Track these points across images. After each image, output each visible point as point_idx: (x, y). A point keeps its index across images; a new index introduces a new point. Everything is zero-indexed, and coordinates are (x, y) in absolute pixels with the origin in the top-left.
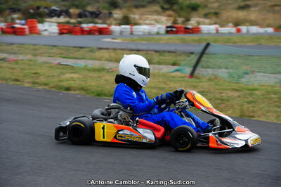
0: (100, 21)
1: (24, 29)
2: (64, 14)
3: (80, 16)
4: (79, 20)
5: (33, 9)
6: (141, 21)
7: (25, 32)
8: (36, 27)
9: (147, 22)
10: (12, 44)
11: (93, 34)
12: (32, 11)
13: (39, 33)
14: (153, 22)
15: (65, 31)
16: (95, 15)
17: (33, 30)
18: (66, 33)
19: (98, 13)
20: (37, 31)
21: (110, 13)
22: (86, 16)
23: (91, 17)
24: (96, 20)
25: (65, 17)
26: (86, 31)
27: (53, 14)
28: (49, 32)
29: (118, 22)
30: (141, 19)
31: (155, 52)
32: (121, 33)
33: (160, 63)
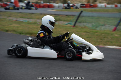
0: (52, 2)
6: (72, 2)
11: (45, 8)
14: (78, 2)
31: (67, 15)
32: (59, 7)
33: (65, 21)
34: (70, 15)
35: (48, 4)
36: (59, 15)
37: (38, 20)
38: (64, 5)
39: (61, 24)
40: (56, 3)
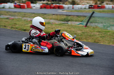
0: (62, 3)
1: (25, 6)
3: (53, 0)
4: (52, 2)
6: (80, 3)
7: (25, 7)
8: (30, 5)
9: (83, 3)
10: (16, 12)
11: (56, 8)
13: (31, 8)
14: (86, 3)
15: (43, 7)
17: (29, 7)
18: (44, 8)
22: (56, 1)
23: (58, 1)
24: (60, 2)
25: (46, 1)
28: (36, 7)
29: (70, 3)
30: (80, 2)
31: (77, 16)
32: (68, 8)
33: (76, 21)
34: (81, 16)
35: (58, 5)
36: (70, 15)
37: (51, 20)
38: (73, 6)
39: (73, 24)
40: (66, 4)
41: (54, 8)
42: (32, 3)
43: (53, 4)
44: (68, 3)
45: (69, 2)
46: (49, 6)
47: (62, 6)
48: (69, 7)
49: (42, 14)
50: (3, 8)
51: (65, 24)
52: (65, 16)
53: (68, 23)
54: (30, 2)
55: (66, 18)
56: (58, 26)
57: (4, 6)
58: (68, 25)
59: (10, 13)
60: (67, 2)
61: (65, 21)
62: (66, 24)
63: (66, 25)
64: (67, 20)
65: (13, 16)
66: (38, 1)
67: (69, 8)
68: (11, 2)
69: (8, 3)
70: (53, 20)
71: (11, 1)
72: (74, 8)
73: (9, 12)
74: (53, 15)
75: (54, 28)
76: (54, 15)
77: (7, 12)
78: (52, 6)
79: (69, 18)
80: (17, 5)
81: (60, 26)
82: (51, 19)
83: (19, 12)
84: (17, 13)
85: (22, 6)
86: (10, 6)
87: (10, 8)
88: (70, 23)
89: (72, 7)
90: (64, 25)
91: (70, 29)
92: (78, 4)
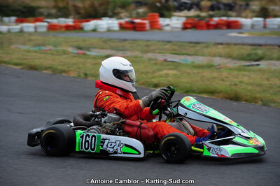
1: (144, 24)
2: (195, 7)
3: (212, 8)
4: (211, 13)
5: (160, 2)
7: (145, 27)
8: (157, 22)
10: (125, 40)
12: (158, 5)
13: (160, 29)
15: (189, 26)
16: (230, 7)
17: (154, 25)
18: (190, 28)
19: (233, 4)
20: (158, 27)
21: (247, 5)
22: (219, 9)
23: (225, 9)
24: (230, 13)
25: (196, 11)
26: (213, 25)
27: (182, 7)
28: (173, 28)
29: (255, 14)
41: (217, 26)
42: (162, 16)
43: (211, 16)
44: (250, 15)
45: (253, 11)
46: (203, 23)
47: (236, 22)
48: (255, 23)
49: (190, 43)
50: (94, 30)
51: (251, 68)
52: (250, 47)
53: (258, 65)
54: (157, 14)
55: (253, 52)
56: (235, 72)
57: (96, 26)
58: (260, 70)
59: (112, 44)
60: (248, 13)
61: (250, 60)
62: (254, 68)
63: (254, 71)
64: (257, 58)
65: (121, 50)
66: (175, 11)
67: (256, 27)
68: (111, 17)
69: (104, 18)
70: (219, 58)
71: (110, 14)
72: (268, 26)
73: (110, 40)
74: (220, 46)
75: (227, 77)
76: (221, 44)
77: (105, 42)
78: (212, 23)
79: (260, 52)
80: (127, 23)
81: (240, 73)
82: (214, 56)
83: (134, 40)
84: (127, 42)
85: (138, 26)
86: (110, 25)
87: (109, 30)
88: (263, 64)
89: (262, 23)
90: (249, 71)
91: (268, 79)
92: (276, 16)
